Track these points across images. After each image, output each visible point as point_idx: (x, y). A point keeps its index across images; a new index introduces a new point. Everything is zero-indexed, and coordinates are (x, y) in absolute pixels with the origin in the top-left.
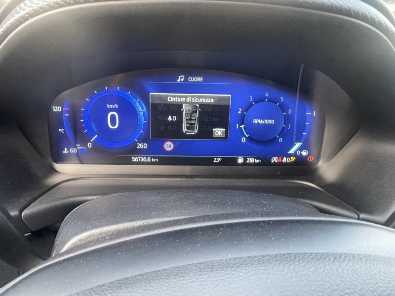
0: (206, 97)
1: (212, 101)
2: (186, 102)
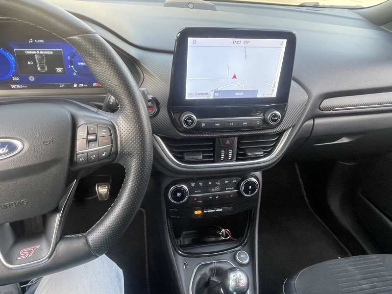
1: (52, 53)
2: (37, 54)
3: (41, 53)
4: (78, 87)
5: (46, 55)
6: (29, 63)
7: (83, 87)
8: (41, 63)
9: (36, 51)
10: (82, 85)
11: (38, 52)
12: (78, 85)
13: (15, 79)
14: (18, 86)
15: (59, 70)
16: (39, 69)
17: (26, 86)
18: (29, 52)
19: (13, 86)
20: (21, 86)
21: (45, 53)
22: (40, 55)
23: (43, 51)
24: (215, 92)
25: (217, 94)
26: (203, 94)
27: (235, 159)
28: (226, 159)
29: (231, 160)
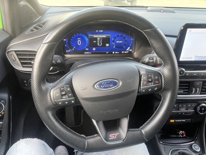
0: (104, 36)
1: (105, 37)
2: (98, 37)
3: (101, 37)
4: (115, 53)
5: (103, 38)
6: (94, 42)
7: (117, 54)
8: (100, 42)
9: (98, 36)
10: (117, 52)
11: (99, 37)
12: (115, 52)
13: (87, 49)
14: (87, 53)
15: (107, 45)
16: (98, 45)
17: (91, 53)
18: (95, 36)
19: (85, 53)
20: (89, 53)
21: (102, 37)
22: (100, 37)
23: (101, 36)
24: (196, 57)
25: (196, 58)
26: (189, 58)
27: (199, 93)
28: (195, 93)
29: (197, 94)
